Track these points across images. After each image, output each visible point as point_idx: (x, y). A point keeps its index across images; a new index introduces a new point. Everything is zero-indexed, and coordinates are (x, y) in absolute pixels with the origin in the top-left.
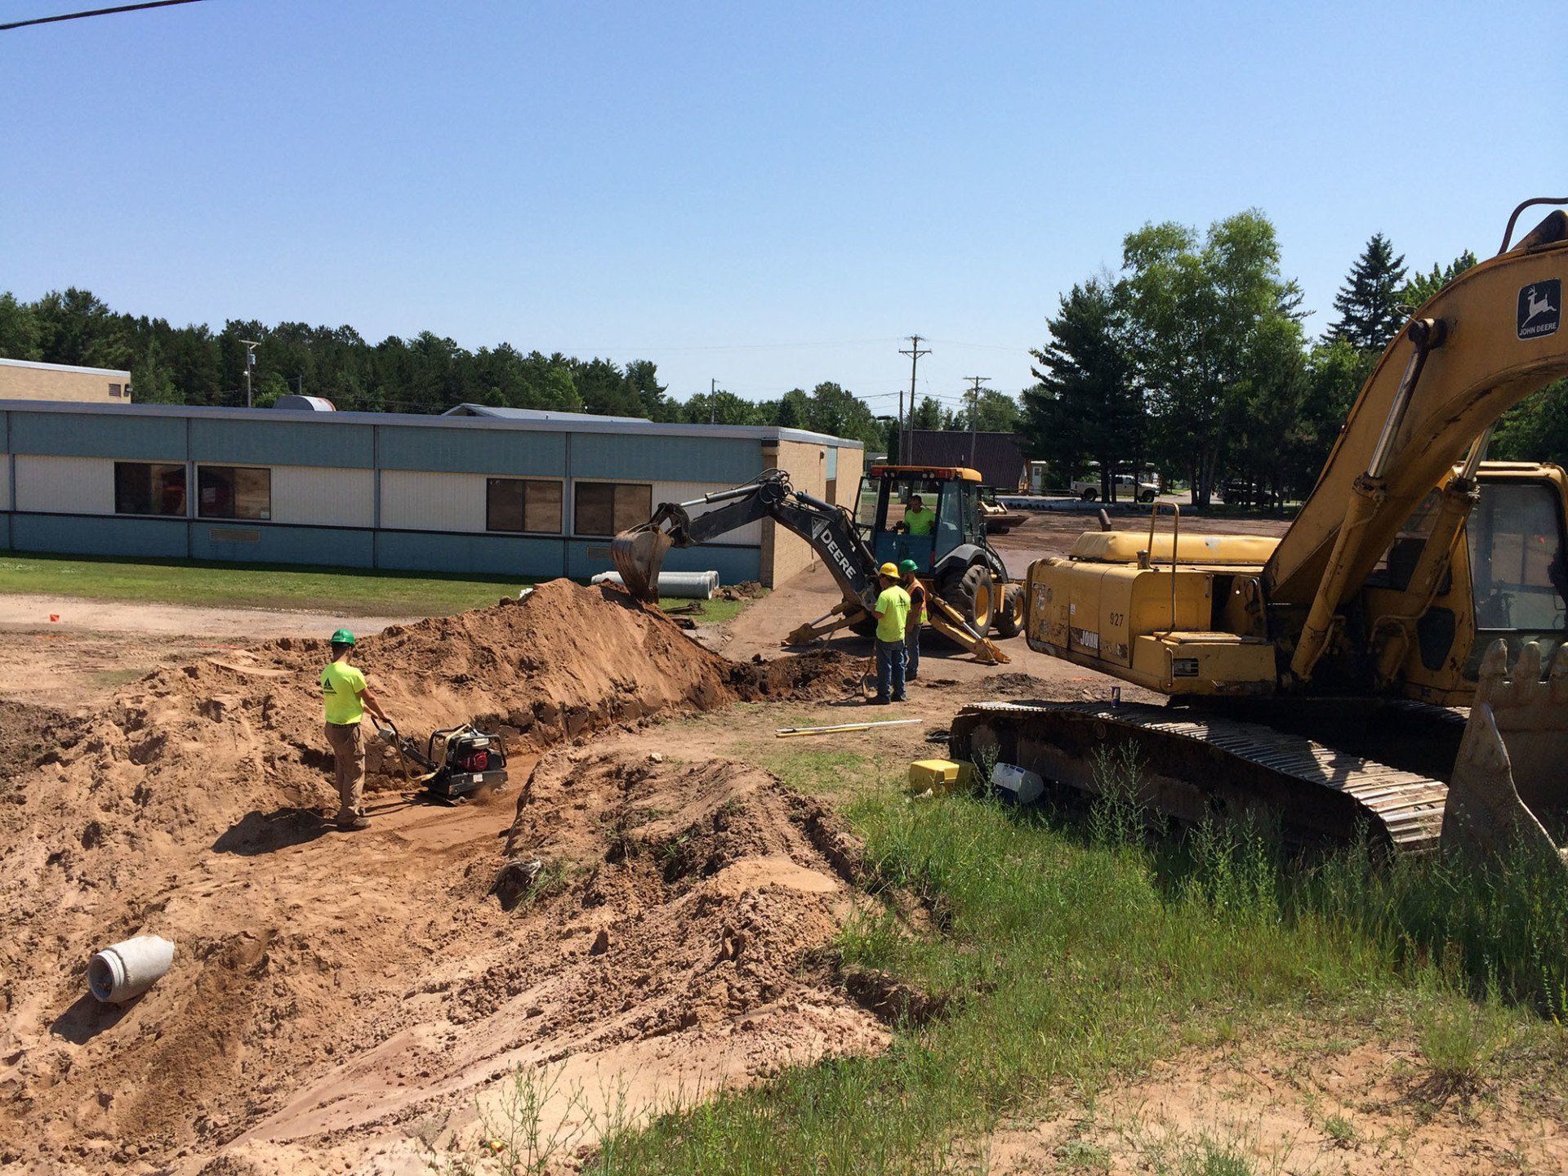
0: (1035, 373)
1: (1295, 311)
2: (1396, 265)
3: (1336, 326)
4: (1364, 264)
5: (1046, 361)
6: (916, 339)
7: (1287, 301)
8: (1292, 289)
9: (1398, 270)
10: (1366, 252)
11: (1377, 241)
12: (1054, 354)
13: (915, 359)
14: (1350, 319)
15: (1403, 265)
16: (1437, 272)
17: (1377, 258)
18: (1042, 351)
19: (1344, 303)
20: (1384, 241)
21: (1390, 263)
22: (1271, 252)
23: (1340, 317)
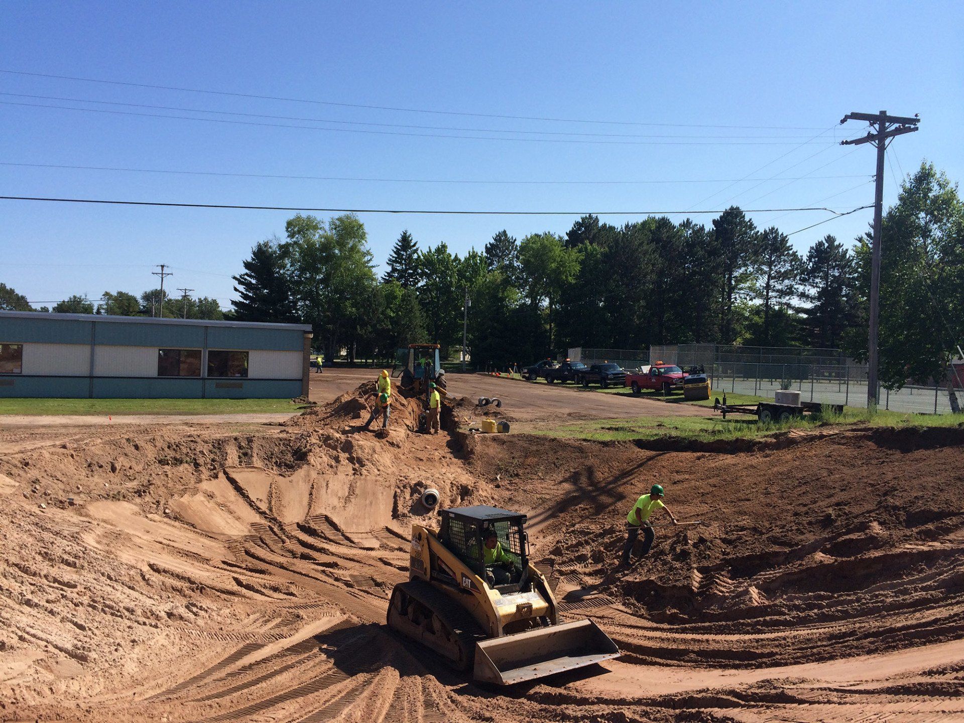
0: (236, 289)
1: (370, 264)
2: (414, 245)
3: (388, 273)
4: (400, 244)
5: (240, 283)
6: (163, 266)
7: (366, 259)
8: (368, 253)
9: (415, 248)
10: (400, 238)
11: (405, 234)
12: (245, 279)
13: (162, 278)
14: (394, 270)
15: (417, 246)
16: (430, 250)
17: (405, 242)
18: (238, 277)
19: (391, 262)
20: (408, 234)
21: (412, 244)
22: (363, 236)
23: (389, 269)
